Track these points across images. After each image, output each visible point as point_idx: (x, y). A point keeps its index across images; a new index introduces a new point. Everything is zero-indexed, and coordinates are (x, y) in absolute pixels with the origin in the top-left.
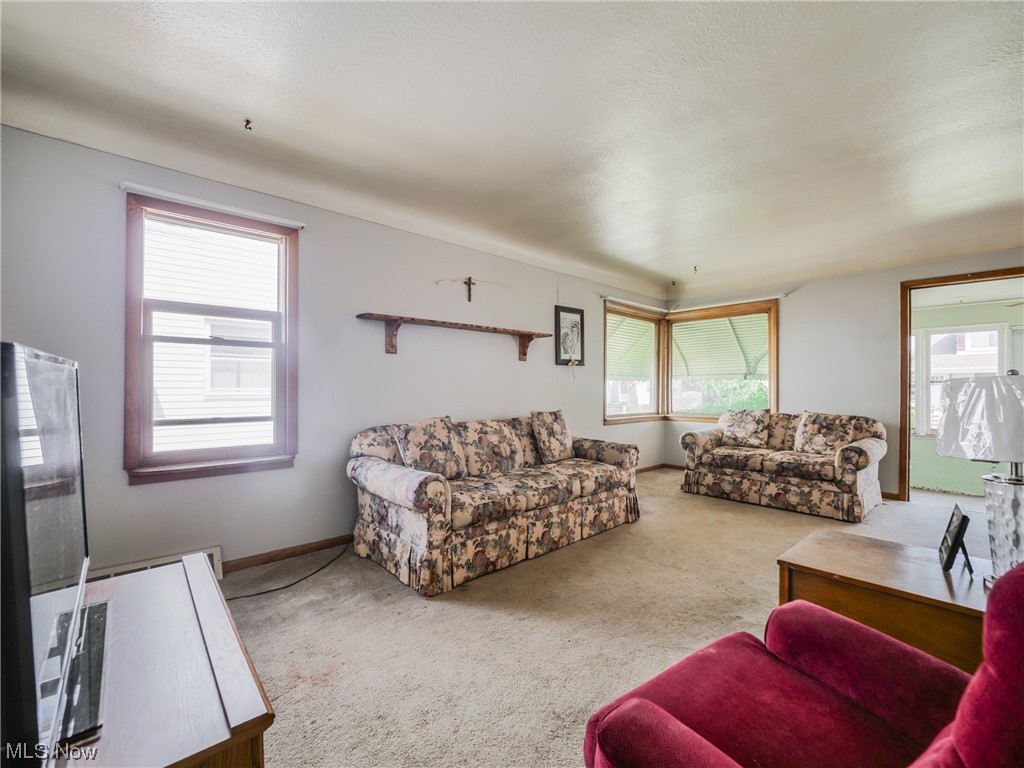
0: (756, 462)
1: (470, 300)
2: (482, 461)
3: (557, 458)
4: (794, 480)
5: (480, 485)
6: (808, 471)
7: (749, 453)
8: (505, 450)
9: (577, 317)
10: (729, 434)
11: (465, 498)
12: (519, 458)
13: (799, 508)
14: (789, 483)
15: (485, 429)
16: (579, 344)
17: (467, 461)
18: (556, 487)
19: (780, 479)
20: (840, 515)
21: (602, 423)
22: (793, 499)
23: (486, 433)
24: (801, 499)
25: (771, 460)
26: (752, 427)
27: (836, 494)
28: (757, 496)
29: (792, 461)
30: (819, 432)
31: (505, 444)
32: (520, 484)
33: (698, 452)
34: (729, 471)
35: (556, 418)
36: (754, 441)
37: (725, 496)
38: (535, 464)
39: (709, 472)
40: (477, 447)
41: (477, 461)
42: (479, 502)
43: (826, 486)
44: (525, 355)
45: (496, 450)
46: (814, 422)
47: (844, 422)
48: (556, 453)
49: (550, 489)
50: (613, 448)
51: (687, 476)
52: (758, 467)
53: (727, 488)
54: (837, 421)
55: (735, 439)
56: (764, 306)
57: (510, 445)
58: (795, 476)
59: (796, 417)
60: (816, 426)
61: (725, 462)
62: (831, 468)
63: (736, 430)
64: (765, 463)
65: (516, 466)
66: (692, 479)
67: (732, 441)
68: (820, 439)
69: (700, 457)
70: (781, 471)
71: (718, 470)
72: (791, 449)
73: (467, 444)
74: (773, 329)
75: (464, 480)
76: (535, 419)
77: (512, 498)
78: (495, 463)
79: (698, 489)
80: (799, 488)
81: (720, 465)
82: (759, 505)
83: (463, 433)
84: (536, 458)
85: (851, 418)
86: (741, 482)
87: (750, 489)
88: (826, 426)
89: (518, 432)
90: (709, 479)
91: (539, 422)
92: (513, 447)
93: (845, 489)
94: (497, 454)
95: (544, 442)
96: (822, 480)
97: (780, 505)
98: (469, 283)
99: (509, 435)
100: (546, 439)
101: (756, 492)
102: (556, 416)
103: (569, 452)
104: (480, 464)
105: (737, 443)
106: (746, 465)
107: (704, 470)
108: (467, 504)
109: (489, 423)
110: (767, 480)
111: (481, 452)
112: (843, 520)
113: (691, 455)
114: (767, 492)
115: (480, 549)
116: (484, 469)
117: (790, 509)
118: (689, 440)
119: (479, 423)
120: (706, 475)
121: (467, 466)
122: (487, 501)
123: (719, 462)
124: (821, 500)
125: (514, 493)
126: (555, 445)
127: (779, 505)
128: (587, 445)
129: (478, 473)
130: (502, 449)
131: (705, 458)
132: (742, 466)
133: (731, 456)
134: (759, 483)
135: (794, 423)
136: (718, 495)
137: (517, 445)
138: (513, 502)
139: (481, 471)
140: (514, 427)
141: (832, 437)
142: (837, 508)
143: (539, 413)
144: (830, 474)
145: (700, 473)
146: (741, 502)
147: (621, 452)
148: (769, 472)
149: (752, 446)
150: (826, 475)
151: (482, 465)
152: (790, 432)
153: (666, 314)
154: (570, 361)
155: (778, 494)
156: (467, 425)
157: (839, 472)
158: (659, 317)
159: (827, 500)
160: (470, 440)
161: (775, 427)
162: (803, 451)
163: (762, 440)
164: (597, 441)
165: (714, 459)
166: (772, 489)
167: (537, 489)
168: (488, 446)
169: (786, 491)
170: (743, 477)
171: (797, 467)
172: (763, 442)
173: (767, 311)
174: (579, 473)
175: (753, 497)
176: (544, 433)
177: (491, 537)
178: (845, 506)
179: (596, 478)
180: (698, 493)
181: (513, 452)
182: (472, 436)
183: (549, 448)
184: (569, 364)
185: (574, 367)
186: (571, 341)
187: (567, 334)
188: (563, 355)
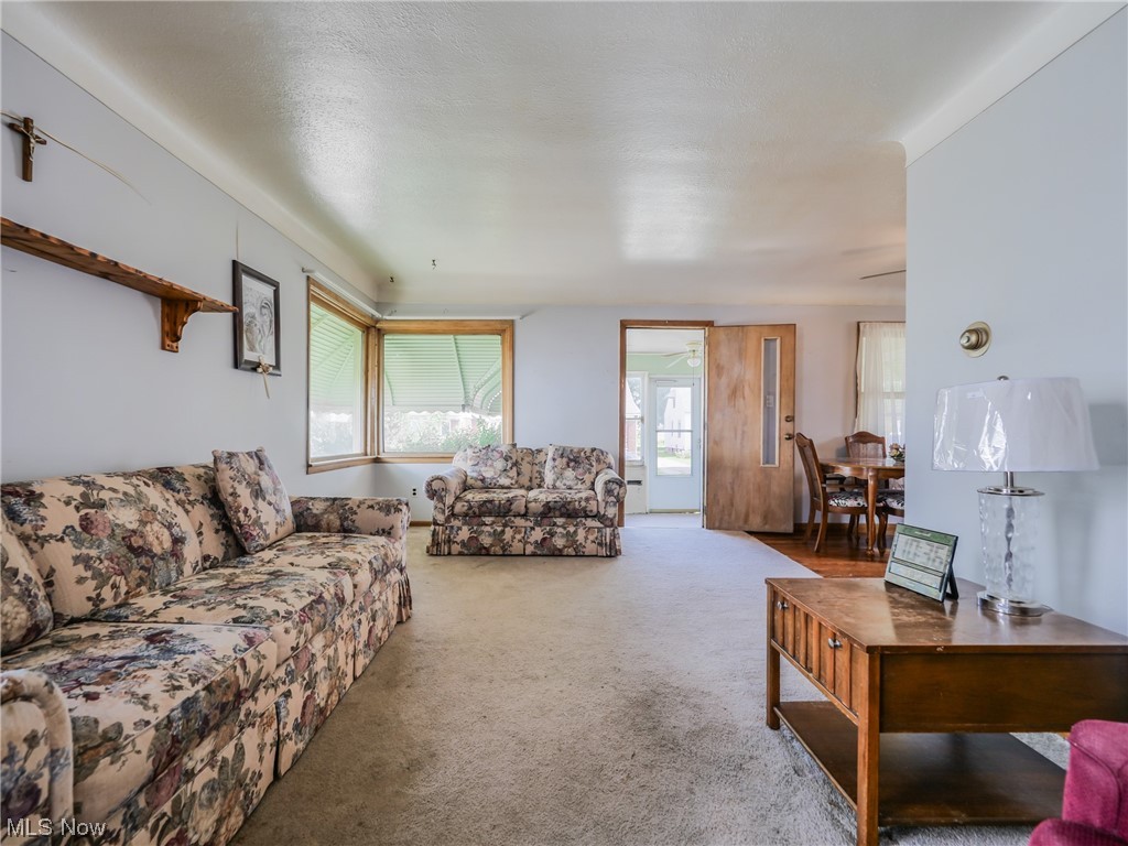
0: (519, 506)
1: (26, 174)
2: (97, 575)
3: (273, 537)
4: (560, 521)
5: (130, 646)
6: (574, 509)
7: (510, 495)
8: (157, 537)
9: (268, 291)
10: (475, 475)
11: (113, 709)
12: (191, 552)
13: (565, 552)
14: (555, 524)
15: (94, 496)
16: (272, 338)
17: (49, 584)
18: (320, 600)
19: (546, 521)
20: (603, 552)
21: (304, 470)
22: (559, 542)
23: (101, 505)
24: (567, 541)
25: (535, 500)
26: (500, 464)
27: (599, 530)
28: (521, 545)
29: (558, 499)
30: (569, 466)
31: (156, 526)
32: (242, 612)
33: (449, 500)
34: (488, 520)
35: (261, 463)
36: (505, 481)
37: (484, 551)
38: (226, 558)
39: (463, 524)
40: (78, 542)
41: (81, 581)
42: (166, 704)
43: (590, 523)
44: (178, 339)
45: (136, 542)
46: (562, 456)
47: (588, 454)
48: (270, 529)
49: (311, 606)
50: (372, 507)
51: (434, 534)
52: (523, 511)
53: (486, 541)
54: (582, 454)
55: (483, 480)
56: (499, 327)
57: (169, 527)
58: (561, 516)
59: (539, 451)
60: (565, 460)
61: (484, 509)
62: (595, 502)
63: (483, 469)
64: (530, 505)
65: (187, 569)
66: (442, 537)
67: (479, 483)
68: (570, 473)
69: (452, 507)
70: (548, 511)
71: (475, 520)
72: (540, 486)
73: (42, 541)
74: (508, 354)
75: (59, 644)
76: (222, 466)
77: (248, 656)
78: (136, 573)
79: (450, 548)
80: (565, 528)
81: (475, 515)
82: (524, 555)
83: (26, 513)
84: (226, 545)
85: (593, 450)
86: (503, 532)
87: (513, 538)
88: (573, 459)
89: (182, 496)
90: (464, 534)
91: (232, 473)
92: (175, 530)
93: (608, 523)
94: (138, 552)
95: (246, 511)
96: (587, 516)
97: (547, 551)
98: (23, 130)
99: (162, 505)
100: (250, 506)
101: (520, 541)
102: (259, 458)
103: (290, 525)
104: (92, 584)
105: (486, 486)
106: (510, 510)
107: (456, 523)
108: (128, 729)
109: (101, 480)
110: (532, 525)
111: (93, 553)
112: (607, 556)
113: (441, 505)
114: (532, 540)
115: (173, 834)
116: (107, 593)
117: (557, 554)
118: (436, 485)
119: (75, 481)
120: (460, 529)
121: (49, 597)
122: (189, 692)
123: (477, 510)
124: (586, 538)
125: (250, 641)
126: (267, 515)
127: (545, 552)
128: (317, 508)
129: (89, 607)
130: (151, 538)
131: (459, 508)
132: (504, 512)
133: (491, 502)
134: (523, 530)
135: (541, 458)
136: (475, 551)
137: (185, 524)
138: (252, 665)
139: (97, 600)
140: (168, 485)
141: (581, 470)
142: (600, 544)
143: (231, 455)
144: (595, 510)
145: (452, 527)
146: (503, 555)
147: (388, 512)
148: (534, 515)
149: (502, 487)
150: (591, 511)
151: (99, 587)
152: (537, 468)
153: (377, 321)
154: (259, 365)
155: (544, 539)
156: (37, 488)
157: (602, 505)
158: (369, 322)
159: (591, 538)
160: (54, 526)
161: (522, 462)
162: (554, 487)
163: (512, 478)
164: (335, 499)
165: (470, 508)
166: (538, 534)
167: (288, 616)
168: (112, 536)
169: (552, 534)
170: (505, 525)
171: (563, 506)
172: (513, 482)
173: (501, 332)
174: (340, 560)
175: (517, 547)
176: (244, 493)
177: (197, 784)
178: (608, 541)
179: (370, 563)
180: (449, 554)
181: (178, 541)
182: (58, 516)
183: (257, 522)
184: (259, 370)
185: (265, 376)
186: (260, 331)
187: (254, 318)
188: (247, 353)
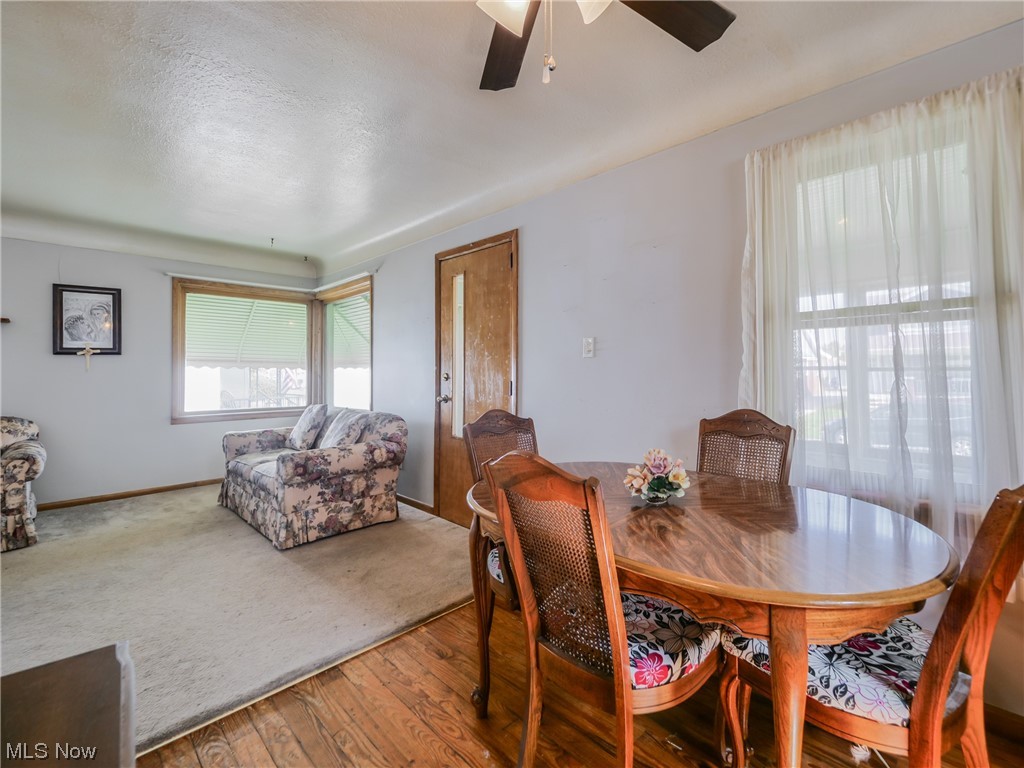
0: (247, 471)
4: (262, 494)
13: (261, 529)
14: (260, 497)
19: (257, 492)
20: (274, 540)
27: (276, 513)
33: (229, 457)
34: (239, 481)
39: (232, 481)
43: (274, 503)
52: (248, 477)
64: (252, 473)
69: (228, 463)
71: (236, 479)
79: (227, 501)
86: (242, 494)
87: (245, 503)
90: (231, 490)
105: (291, 445)
110: (252, 493)
114: (250, 508)
118: (225, 443)
120: (231, 485)
124: (270, 520)
134: (249, 496)
145: (229, 482)
148: (253, 483)
155: (254, 511)
166: (253, 504)
169: (258, 507)
170: (244, 488)
178: (277, 528)
180: (227, 506)
184: (79, 353)
185: (88, 357)
186: (89, 326)
187: (80, 318)
188: (68, 343)
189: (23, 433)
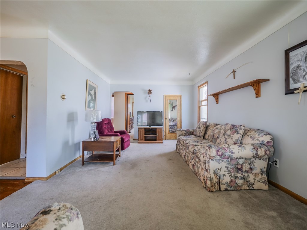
1: (234, 78)
57: (218, 135)
98: (234, 72)
154: (298, 89)
179: (195, 149)
184: (296, 92)
185: (301, 93)
186: (304, 70)
187: (299, 66)
188: (292, 86)
189: (257, 140)
